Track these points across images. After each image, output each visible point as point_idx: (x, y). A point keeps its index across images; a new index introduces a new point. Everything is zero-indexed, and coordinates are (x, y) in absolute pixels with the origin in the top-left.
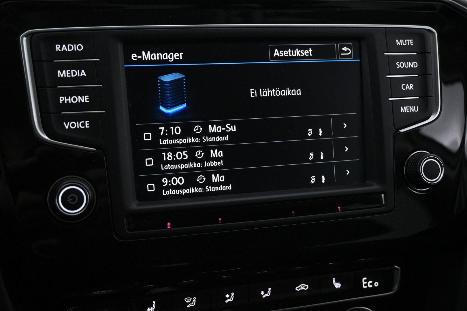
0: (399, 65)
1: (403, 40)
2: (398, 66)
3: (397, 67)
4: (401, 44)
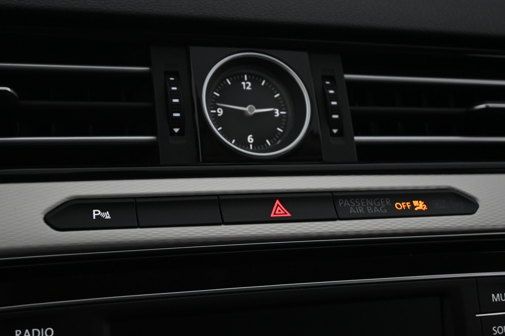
0: (497, 330)
1: (501, 294)
2: (495, 332)
3: (494, 334)
4: (499, 300)
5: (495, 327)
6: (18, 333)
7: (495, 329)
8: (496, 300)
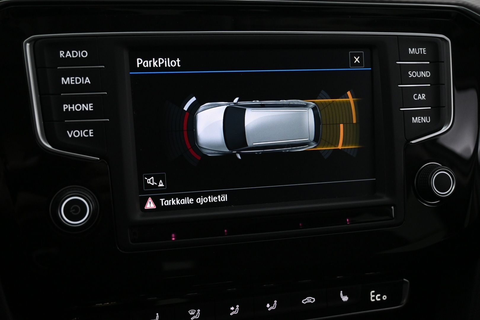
1: (415, 49)
2: (410, 75)
4: (414, 53)
5: (411, 72)
6: (62, 53)
7: (410, 73)
8: (412, 53)
